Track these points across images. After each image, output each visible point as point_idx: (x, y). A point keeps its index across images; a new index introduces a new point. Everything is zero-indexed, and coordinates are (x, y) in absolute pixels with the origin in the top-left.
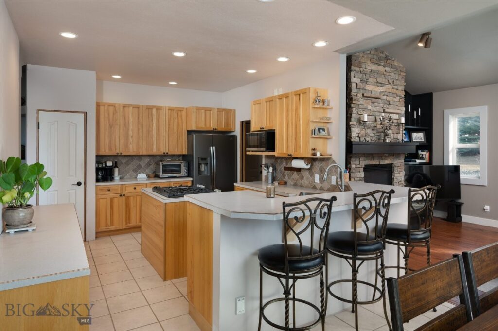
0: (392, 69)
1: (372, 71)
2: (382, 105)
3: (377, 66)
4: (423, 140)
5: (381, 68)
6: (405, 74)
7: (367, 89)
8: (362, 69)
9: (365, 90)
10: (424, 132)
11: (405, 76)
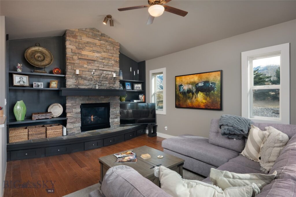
0: (107, 43)
1: (88, 43)
2: (98, 65)
3: (93, 39)
4: (141, 89)
5: (97, 42)
6: (119, 47)
7: (82, 54)
8: (77, 40)
9: (81, 54)
10: (142, 84)
11: (120, 48)
